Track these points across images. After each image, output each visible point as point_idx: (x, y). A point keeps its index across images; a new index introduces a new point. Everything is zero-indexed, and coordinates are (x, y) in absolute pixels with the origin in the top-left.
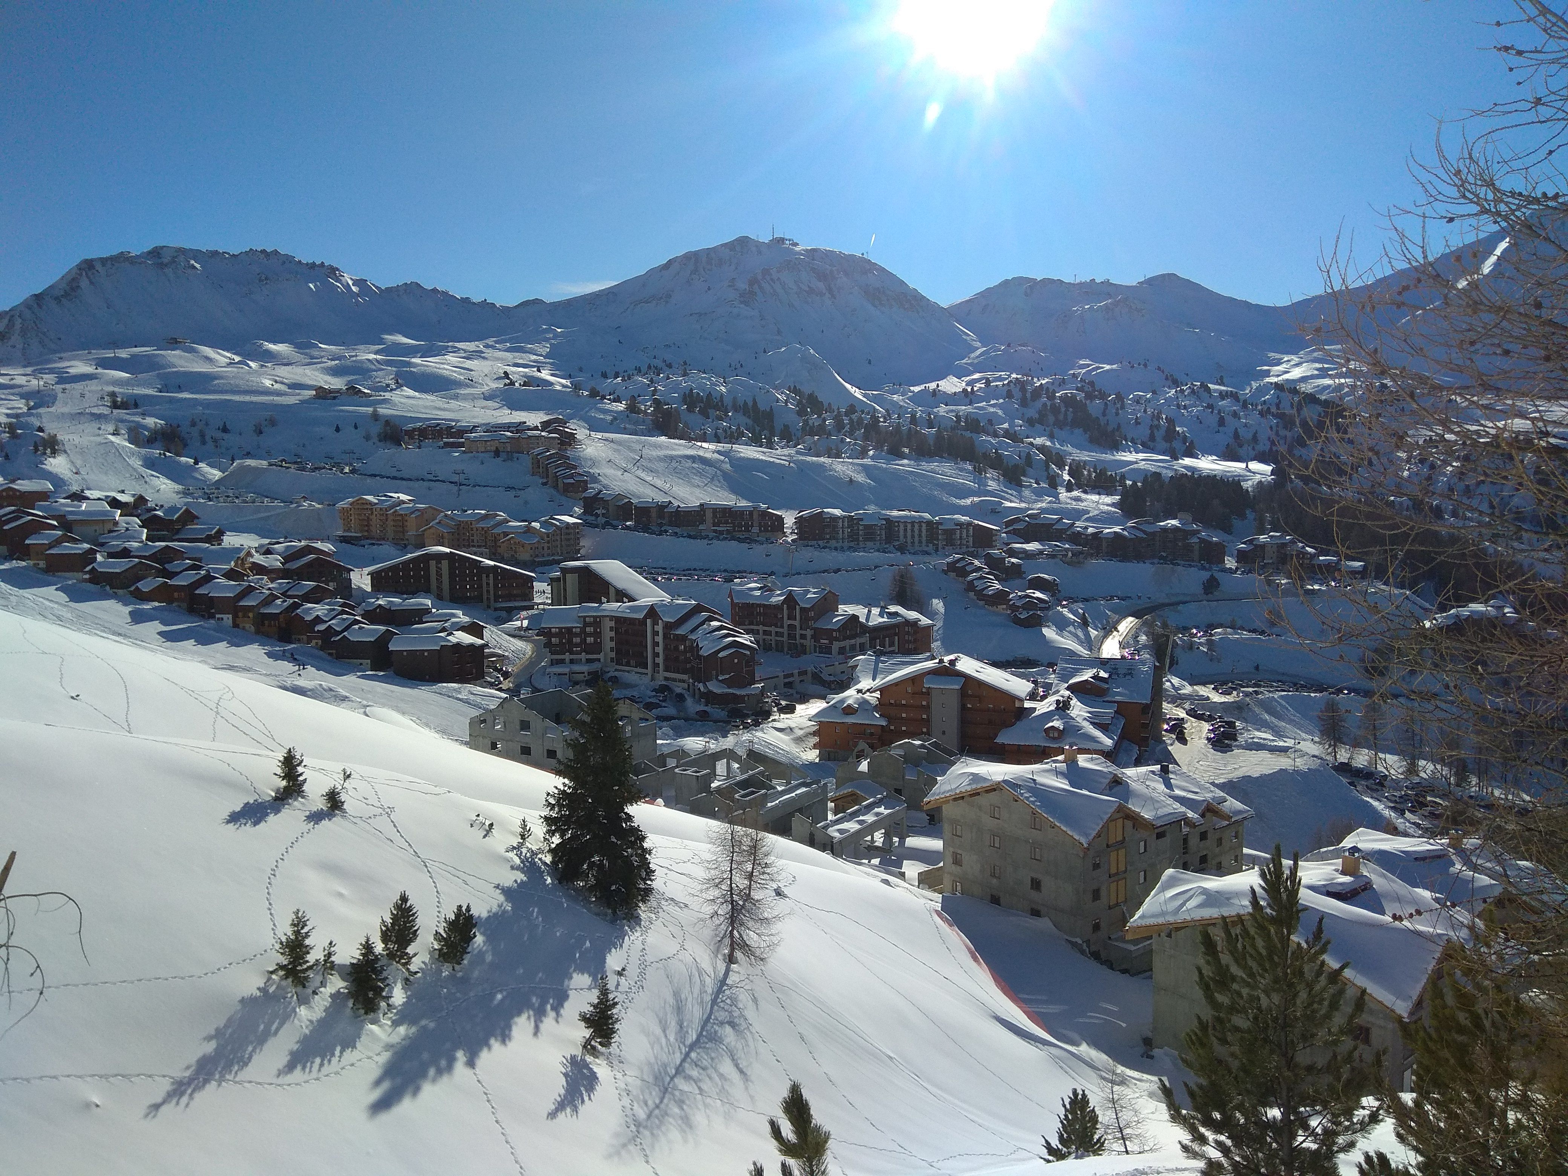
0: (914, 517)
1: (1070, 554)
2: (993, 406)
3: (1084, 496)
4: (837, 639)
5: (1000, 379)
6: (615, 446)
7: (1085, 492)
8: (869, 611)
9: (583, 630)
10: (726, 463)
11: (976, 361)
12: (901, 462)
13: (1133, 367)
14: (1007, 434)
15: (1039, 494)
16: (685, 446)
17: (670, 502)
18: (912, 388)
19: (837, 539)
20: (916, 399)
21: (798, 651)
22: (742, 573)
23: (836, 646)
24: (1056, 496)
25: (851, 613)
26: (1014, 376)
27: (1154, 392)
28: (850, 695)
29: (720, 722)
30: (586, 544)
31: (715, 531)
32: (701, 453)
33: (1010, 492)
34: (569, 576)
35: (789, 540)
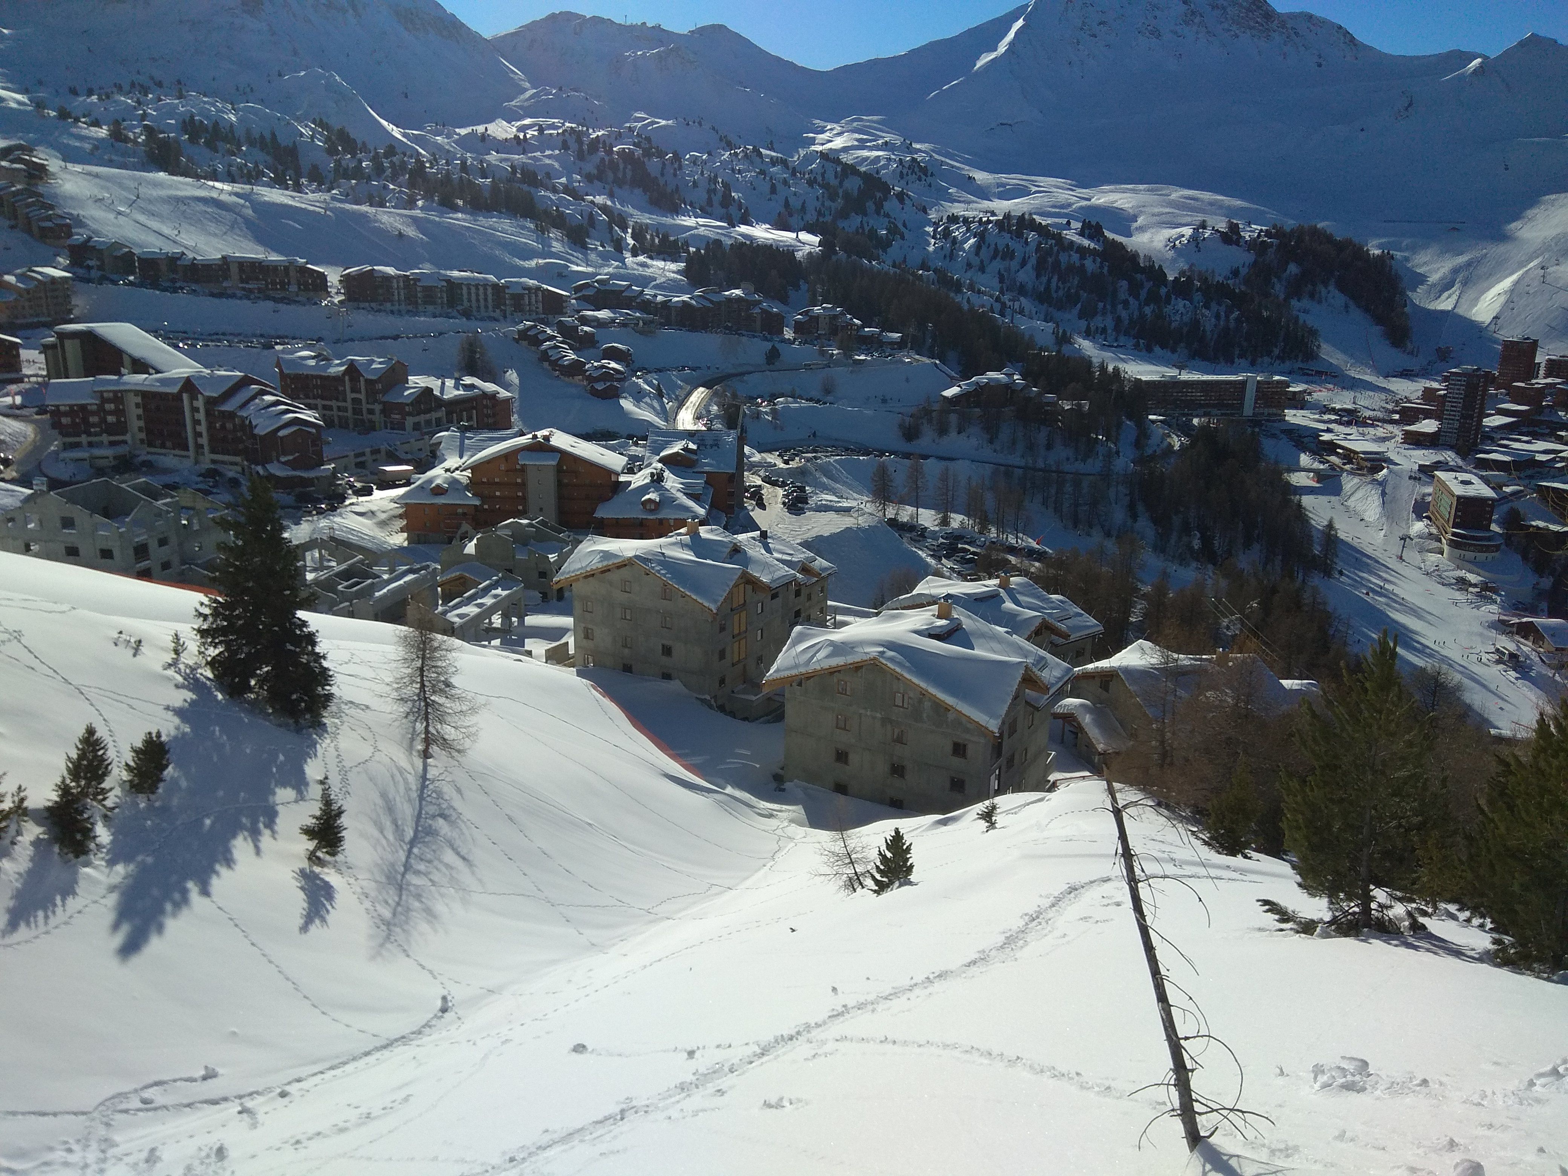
0: (478, 279)
1: (641, 323)
2: (549, 157)
3: (649, 261)
4: (410, 414)
5: (553, 126)
6: (102, 183)
7: (651, 258)
8: (443, 383)
9: (101, 407)
10: (247, 207)
11: (526, 104)
12: (455, 216)
13: (688, 124)
14: (567, 190)
15: (605, 257)
16: (193, 186)
17: (183, 254)
18: (457, 130)
19: (392, 301)
20: (463, 142)
21: (367, 428)
22: (283, 339)
23: (410, 421)
24: (622, 260)
25: (423, 385)
26: (567, 124)
27: (710, 154)
28: (438, 474)
29: (288, 507)
30: (80, 303)
31: (244, 289)
32: (215, 195)
33: (575, 254)
34: (68, 343)
35: (336, 301)
